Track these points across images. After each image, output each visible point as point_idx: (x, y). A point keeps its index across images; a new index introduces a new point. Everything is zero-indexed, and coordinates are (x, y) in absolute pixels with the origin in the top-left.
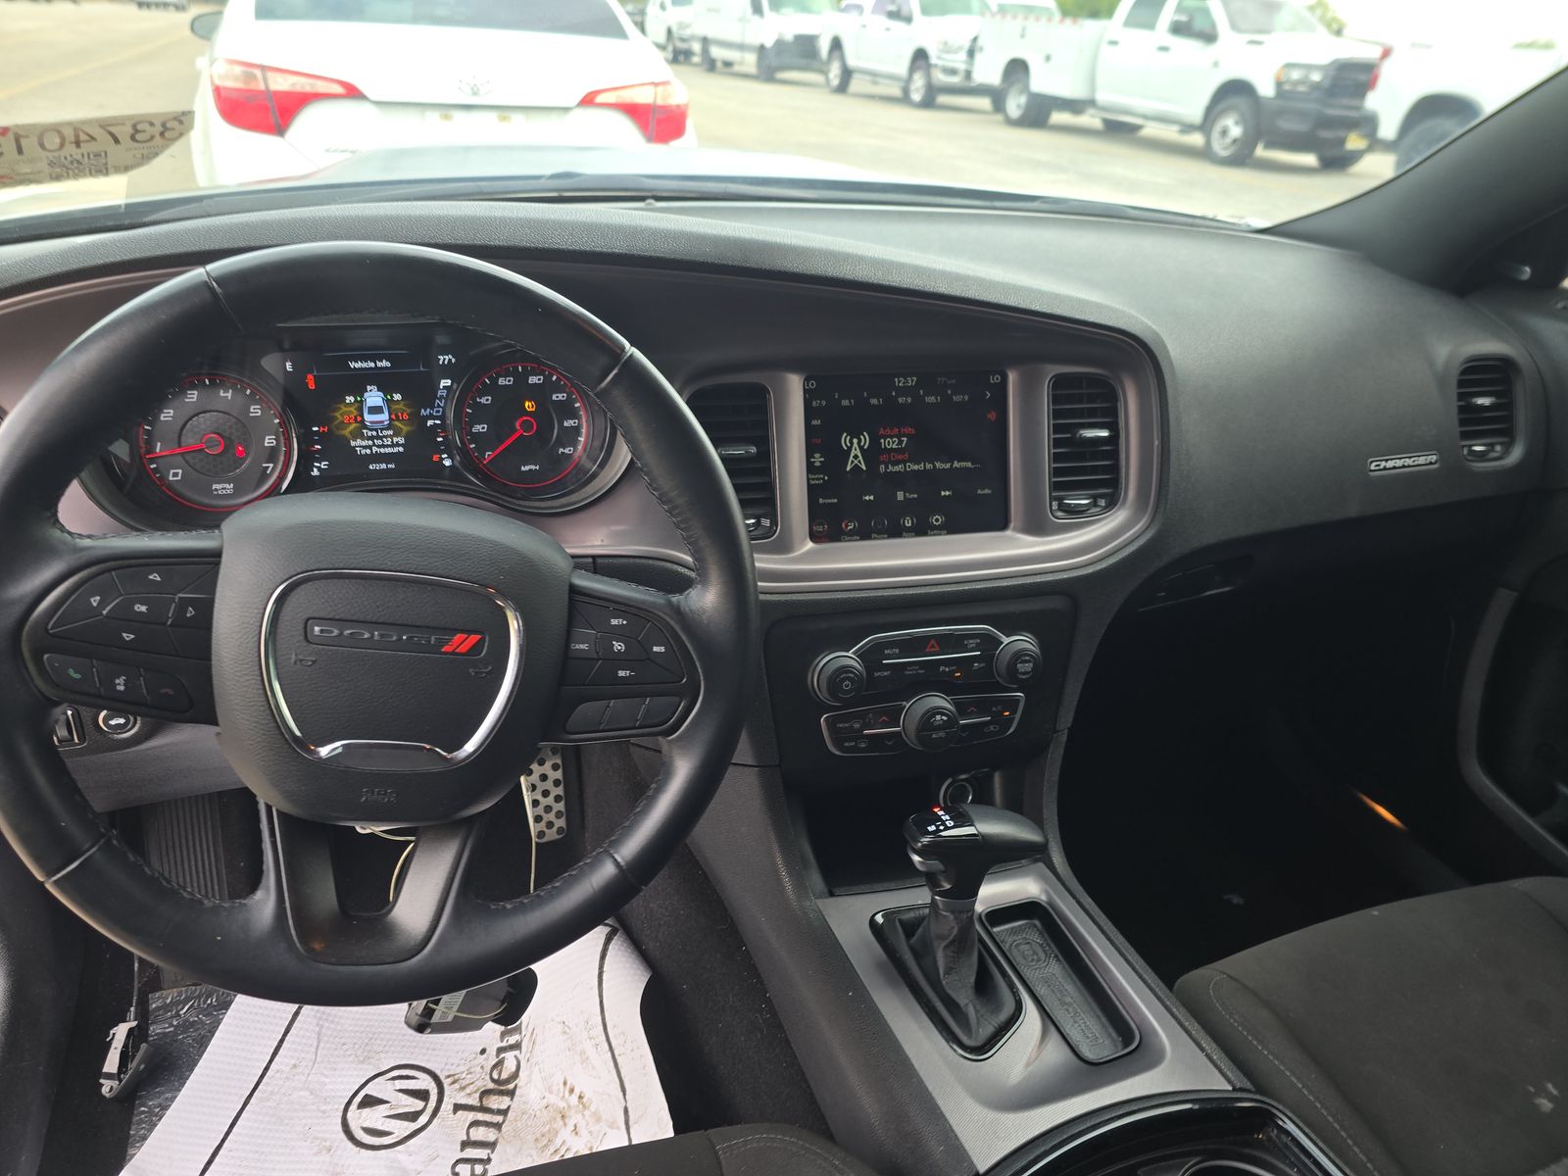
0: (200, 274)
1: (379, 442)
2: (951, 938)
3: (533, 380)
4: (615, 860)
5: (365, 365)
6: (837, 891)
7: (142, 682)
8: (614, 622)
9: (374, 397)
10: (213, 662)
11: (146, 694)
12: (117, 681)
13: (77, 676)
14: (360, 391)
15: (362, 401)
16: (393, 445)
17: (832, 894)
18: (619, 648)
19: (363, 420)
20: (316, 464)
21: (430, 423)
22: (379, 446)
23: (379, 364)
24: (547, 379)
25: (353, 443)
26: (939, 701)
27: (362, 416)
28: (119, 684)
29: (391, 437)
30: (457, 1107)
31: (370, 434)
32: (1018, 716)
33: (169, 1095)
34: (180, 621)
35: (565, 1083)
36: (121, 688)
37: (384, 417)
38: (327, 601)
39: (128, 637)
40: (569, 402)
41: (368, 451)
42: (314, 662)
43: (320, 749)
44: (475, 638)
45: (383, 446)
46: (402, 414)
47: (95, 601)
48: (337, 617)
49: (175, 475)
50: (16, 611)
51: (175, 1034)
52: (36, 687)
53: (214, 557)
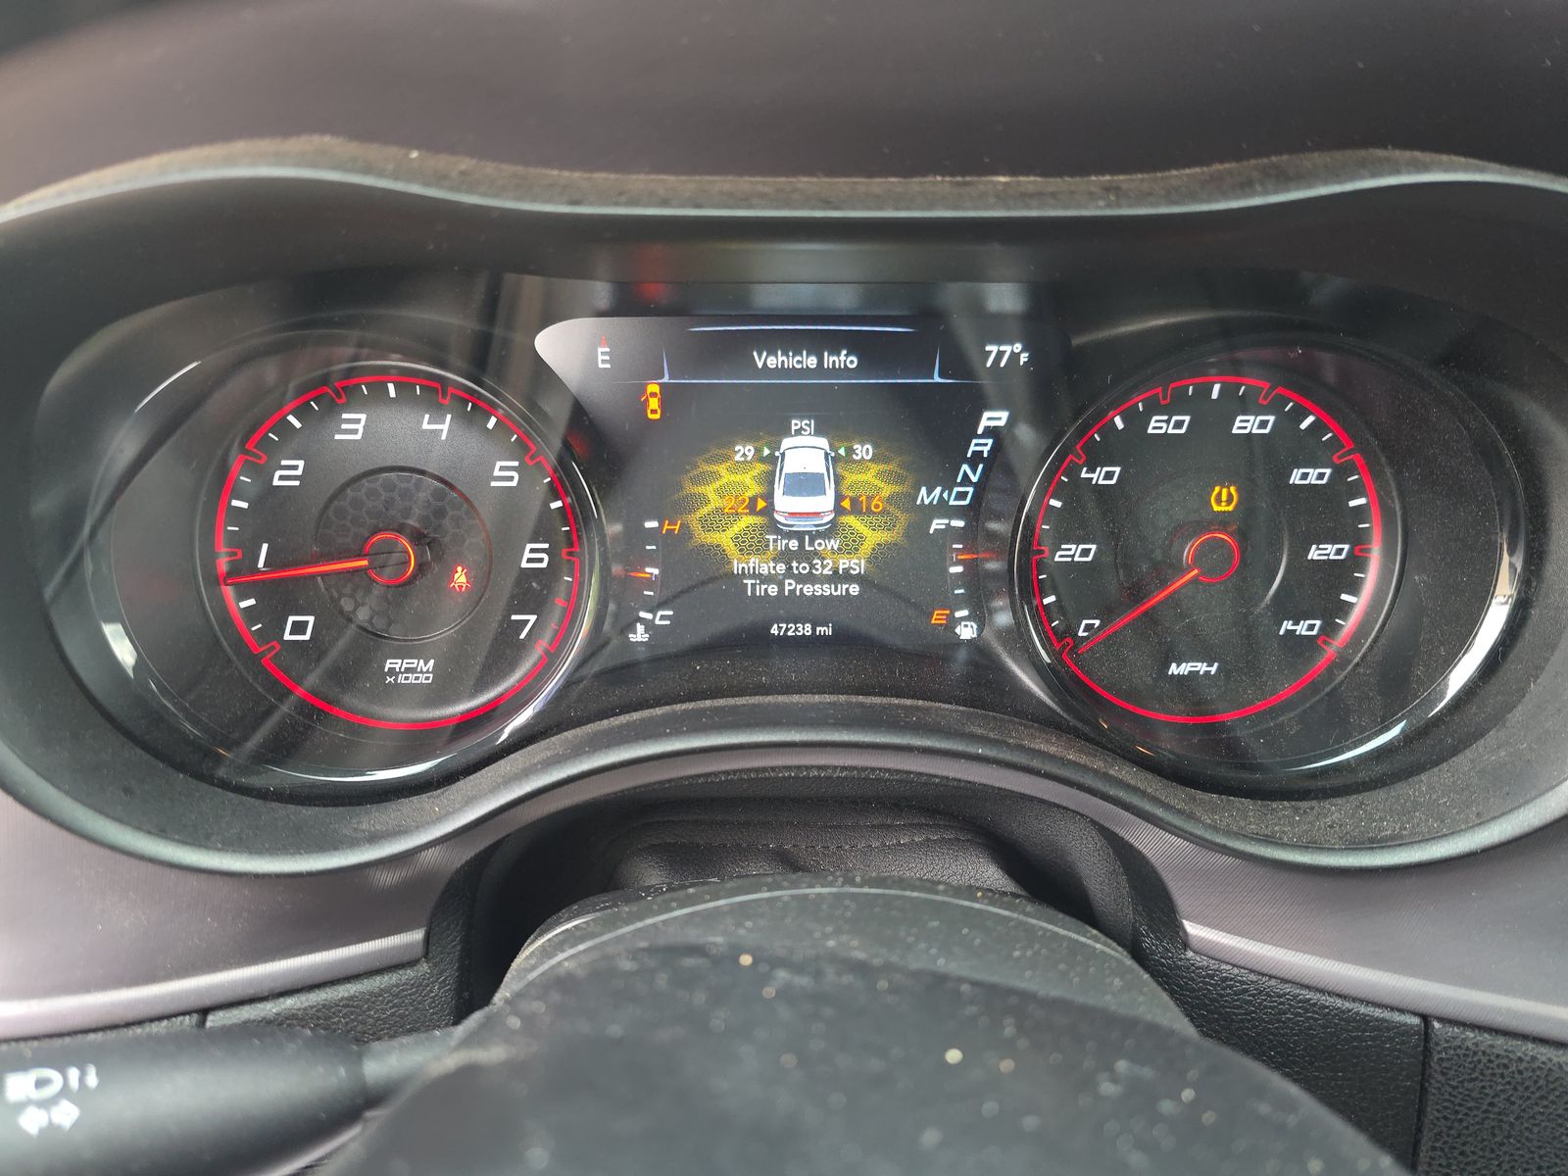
1: (803, 568)
3: (1246, 424)
5: (792, 361)
9: (804, 450)
14: (772, 432)
15: (772, 460)
16: (836, 578)
19: (769, 511)
20: (643, 614)
21: (938, 524)
22: (801, 579)
23: (829, 360)
24: (1286, 424)
25: (737, 568)
27: (769, 496)
29: (834, 555)
31: (782, 544)
37: (825, 503)
40: (1337, 492)
41: (773, 589)
45: (810, 578)
46: (870, 499)
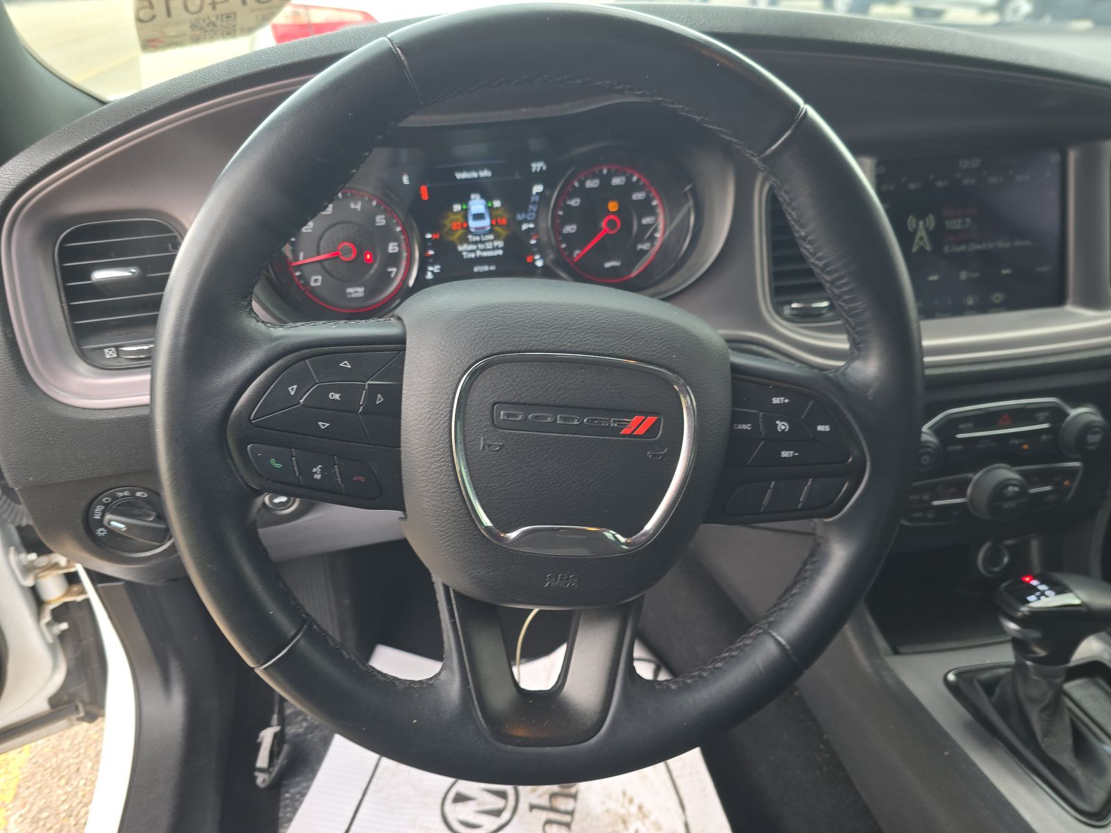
0: (384, 42)
1: (482, 246)
2: (1046, 701)
3: (617, 181)
4: (776, 640)
5: (469, 175)
6: (902, 649)
7: (337, 470)
8: (776, 401)
9: (477, 204)
10: (402, 449)
11: (340, 483)
12: (314, 470)
13: (279, 466)
14: (465, 200)
15: (467, 209)
16: (494, 249)
17: (896, 652)
18: (783, 427)
20: (430, 269)
21: (525, 226)
22: (482, 250)
23: (481, 174)
24: (629, 180)
25: (460, 248)
26: (1005, 473)
27: (467, 223)
28: (316, 473)
29: (492, 241)
30: (532, 807)
31: (474, 239)
32: (1075, 485)
33: (305, 784)
34: (371, 409)
35: (624, 794)
36: (318, 477)
37: (486, 223)
38: (511, 385)
39: (323, 425)
40: (648, 200)
41: (473, 255)
42: (501, 447)
43: (509, 535)
44: (651, 420)
45: (485, 250)
46: (501, 219)
47: (292, 390)
48: (522, 401)
49: (316, 281)
50: (222, 401)
51: (305, 733)
52: (241, 477)
53: (399, 343)
